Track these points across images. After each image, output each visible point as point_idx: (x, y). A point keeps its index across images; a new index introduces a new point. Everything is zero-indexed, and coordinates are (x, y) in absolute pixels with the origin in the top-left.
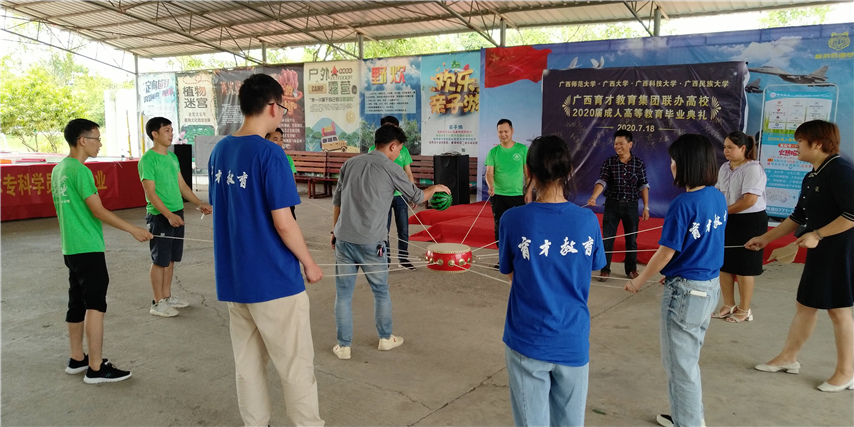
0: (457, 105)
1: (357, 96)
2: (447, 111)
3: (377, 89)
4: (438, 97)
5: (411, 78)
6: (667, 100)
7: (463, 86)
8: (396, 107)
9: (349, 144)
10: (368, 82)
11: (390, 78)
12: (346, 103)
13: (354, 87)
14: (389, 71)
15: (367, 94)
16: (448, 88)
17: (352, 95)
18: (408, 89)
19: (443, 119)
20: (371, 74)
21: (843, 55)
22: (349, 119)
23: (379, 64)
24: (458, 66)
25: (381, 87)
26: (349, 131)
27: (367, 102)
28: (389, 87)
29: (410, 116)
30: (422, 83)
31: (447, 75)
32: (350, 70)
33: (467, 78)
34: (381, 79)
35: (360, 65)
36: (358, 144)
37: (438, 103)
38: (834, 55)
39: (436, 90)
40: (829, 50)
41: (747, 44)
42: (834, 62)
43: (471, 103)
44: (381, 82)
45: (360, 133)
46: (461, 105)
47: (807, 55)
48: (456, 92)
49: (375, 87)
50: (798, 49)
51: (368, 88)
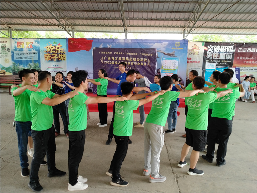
0: (56, 57)
1: (10, 52)
2: (52, 60)
3: (20, 50)
4: (48, 54)
5: (35, 47)
6: (134, 59)
7: (58, 51)
8: (29, 57)
9: (7, 72)
10: (15, 47)
11: (26, 46)
12: (4, 55)
13: (8, 49)
14: (25, 43)
15: (15, 52)
16: (52, 51)
17: (7, 52)
18: (34, 51)
19: (50, 63)
20: (16, 44)
21: (178, 48)
22: (6, 61)
23: (20, 40)
24: (56, 43)
25: (21, 50)
26: (7, 66)
27: (15, 55)
28: (25, 50)
29: (35, 61)
30: (40, 49)
31: (51, 46)
32: (6, 42)
33: (60, 48)
34: (21, 46)
35: (11, 40)
36: (11, 71)
37: (48, 57)
38: (176, 48)
39: (47, 52)
41: (154, 43)
42: (176, 50)
43: (62, 57)
44: (22, 47)
45: (12, 67)
46: (58, 58)
47: (170, 48)
48: (55, 53)
49: (19, 49)
50: (167, 46)
51: (15, 50)
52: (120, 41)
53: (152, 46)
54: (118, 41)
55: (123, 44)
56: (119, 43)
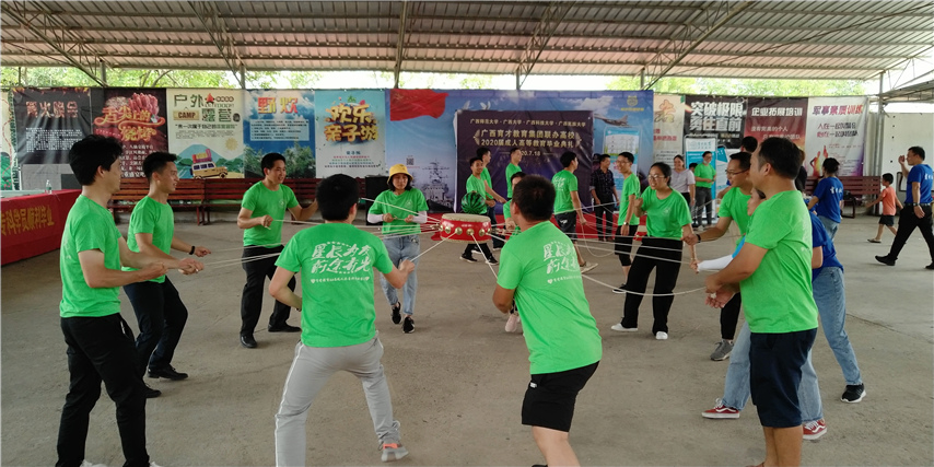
0: (353, 133)
1: (240, 124)
2: (344, 139)
3: (265, 118)
4: (333, 127)
5: (304, 109)
6: (548, 134)
7: (359, 118)
8: (287, 134)
9: (230, 171)
10: (254, 111)
11: (280, 108)
12: (226, 130)
13: (237, 115)
14: (278, 102)
15: (252, 122)
16: (343, 119)
17: (233, 122)
18: (301, 119)
19: (339, 146)
20: (257, 103)
21: (635, 109)
22: (230, 144)
23: (266, 95)
24: (354, 101)
25: (269, 116)
26: (230, 156)
27: (252, 129)
28: (279, 116)
29: (302, 143)
30: (316, 114)
31: (343, 108)
32: (231, 99)
33: (363, 111)
34: (269, 109)
35: (244, 94)
36: (242, 169)
37: (333, 132)
38: (630, 109)
39: (331, 120)
40: (627, 106)
41: (584, 99)
42: (631, 113)
43: (368, 133)
44: (270, 111)
45: (244, 159)
46: (359, 134)
47: (617, 108)
48: (352, 123)
49: (262, 116)
50: (612, 104)
51: (254, 117)
52: (510, 95)
53: (579, 104)
54: (504, 95)
55: (516, 101)
56: (507, 100)
